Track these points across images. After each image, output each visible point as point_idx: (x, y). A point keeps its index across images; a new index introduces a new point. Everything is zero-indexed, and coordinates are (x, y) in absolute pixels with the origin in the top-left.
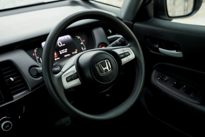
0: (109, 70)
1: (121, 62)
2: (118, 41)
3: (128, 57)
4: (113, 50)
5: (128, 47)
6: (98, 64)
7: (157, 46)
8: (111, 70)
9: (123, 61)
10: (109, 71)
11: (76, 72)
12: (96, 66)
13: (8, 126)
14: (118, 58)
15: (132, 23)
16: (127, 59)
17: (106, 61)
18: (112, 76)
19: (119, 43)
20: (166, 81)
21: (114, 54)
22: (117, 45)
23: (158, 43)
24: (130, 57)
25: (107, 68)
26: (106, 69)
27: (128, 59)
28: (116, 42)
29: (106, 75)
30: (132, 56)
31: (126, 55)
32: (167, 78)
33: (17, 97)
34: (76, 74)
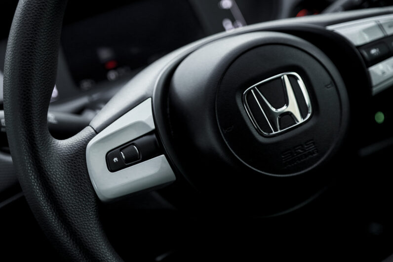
0: (303, 116)
1: (366, 78)
4: (330, 28)
6: (250, 91)
8: (309, 115)
9: (376, 75)
10: (301, 120)
11: (153, 127)
12: (239, 101)
17: (288, 76)
25: (292, 107)
26: (289, 114)
29: (285, 141)
34: (154, 136)
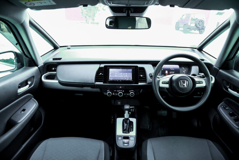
1: (195, 85)
4: (194, 78)
5: (204, 79)
6: (181, 81)
7: (228, 87)
8: (187, 86)
9: (197, 85)
11: (168, 81)
12: (179, 82)
13: (132, 95)
14: (194, 82)
15: (218, 69)
17: (186, 81)
19: (201, 76)
20: (227, 109)
21: (193, 80)
23: (229, 85)
24: (202, 85)
26: (184, 85)
27: (200, 85)
29: (183, 88)
30: (204, 85)
31: (200, 83)
32: (228, 108)
33: (140, 84)
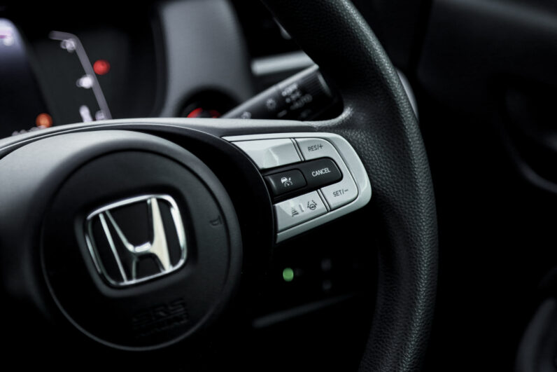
0: (173, 261)
2: (295, 87)
3: (328, 190)
4: (235, 143)
6: (97, 216)
9: (284, 215)
12: (78, 228)
16: (313, 207)
18: (184, 305)
19: (298, 99)
22: (283, 109)
24: (336, 194)
25: (159, 247)
27: (321, 207)
28: (280, 92)
